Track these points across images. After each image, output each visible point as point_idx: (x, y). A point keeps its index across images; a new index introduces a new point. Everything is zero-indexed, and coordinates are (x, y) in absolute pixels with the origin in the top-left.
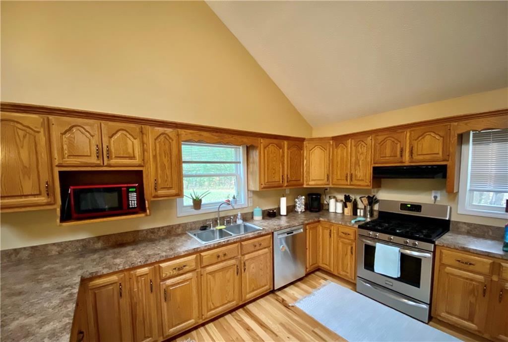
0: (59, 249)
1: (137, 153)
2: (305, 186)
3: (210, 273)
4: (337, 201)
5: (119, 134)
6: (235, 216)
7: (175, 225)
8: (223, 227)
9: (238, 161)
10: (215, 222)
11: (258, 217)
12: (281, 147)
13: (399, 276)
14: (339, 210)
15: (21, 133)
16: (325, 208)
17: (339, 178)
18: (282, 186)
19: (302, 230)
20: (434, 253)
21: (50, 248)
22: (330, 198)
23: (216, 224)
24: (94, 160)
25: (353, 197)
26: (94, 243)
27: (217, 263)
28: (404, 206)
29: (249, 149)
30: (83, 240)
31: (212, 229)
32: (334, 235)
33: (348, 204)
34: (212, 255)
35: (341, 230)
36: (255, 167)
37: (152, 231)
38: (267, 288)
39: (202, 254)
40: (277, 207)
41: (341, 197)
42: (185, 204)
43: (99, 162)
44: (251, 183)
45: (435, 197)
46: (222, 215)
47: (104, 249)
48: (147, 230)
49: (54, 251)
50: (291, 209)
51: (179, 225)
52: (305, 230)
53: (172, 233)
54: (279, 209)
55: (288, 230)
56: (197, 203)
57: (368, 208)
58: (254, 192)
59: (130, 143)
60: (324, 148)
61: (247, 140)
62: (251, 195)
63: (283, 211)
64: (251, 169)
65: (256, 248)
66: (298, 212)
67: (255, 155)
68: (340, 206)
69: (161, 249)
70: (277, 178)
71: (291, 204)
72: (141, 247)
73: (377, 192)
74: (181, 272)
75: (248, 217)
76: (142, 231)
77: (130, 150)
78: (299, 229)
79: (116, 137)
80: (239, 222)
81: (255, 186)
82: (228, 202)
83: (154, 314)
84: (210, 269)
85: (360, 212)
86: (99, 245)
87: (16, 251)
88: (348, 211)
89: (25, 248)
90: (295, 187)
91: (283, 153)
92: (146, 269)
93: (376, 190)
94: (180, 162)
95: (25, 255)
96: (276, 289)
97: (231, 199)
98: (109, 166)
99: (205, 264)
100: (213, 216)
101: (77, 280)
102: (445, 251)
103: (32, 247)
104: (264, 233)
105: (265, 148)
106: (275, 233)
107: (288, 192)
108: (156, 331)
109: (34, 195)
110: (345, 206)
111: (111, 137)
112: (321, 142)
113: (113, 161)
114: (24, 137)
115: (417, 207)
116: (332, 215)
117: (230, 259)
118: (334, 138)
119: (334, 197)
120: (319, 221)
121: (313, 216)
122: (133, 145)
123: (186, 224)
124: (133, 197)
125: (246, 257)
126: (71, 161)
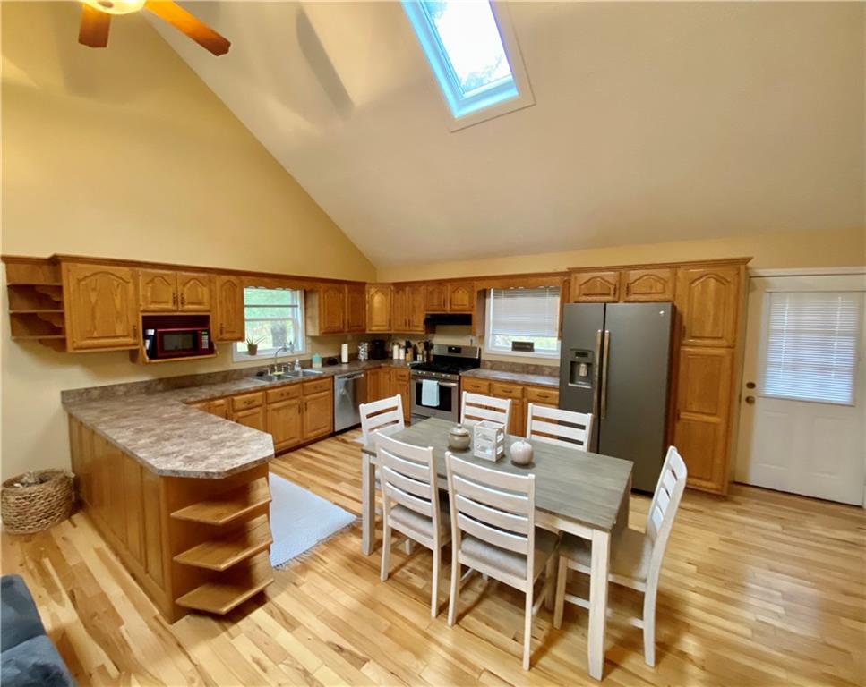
0: (125, 389)
1: (206, 298)
2: (368, 332)
3: (274, 409)
4: (400, 347)
5: (191, 282)
6: (293, 364)
7: (231, 371)
8: (281, 373)
9: (295, 304)
10: (272, 368)
11: (317, 365)
12: (341, 291)
13: (438, 404)
14: (402, 357)
15: (115, 283)
16: (390, 355)
17: (399, 323)
18: (343, 332)
19: (362, 375)
20: (459, 382)
21: (117, 388)
22: (394, 344)
23: (273, 370)
24: (170, 306)
25: (413, 343)
26: (156, 385)
27: (281, 401)
28: (450, 349)
29: (306, 295)
30: (146, 382)
31: (269, 374)
32: (394, 379)
33: (409, 350)
34: (277, 393)
35: (399, 373)
36: (315, 311)
37: (209, 375)
38: (327, 429)
39: (269, 391)
40: (337, 354)
41: (403, 343)
42: (239, 350)
43: (175, 308)
44: (309, 327)
45: (472, 341)
46: (279, 362)
48: (204, 374)
49: (121, 391)
50: (354, 358)
51: (235, 371)
52: (366, 375)
53: (230, 378)
54: (340, 357)
55: (349, 374)
56: (253, 349)
57: (425, 352)
58: (313, 338)
59: (199, 290)
60: (384, 294)
61: (307, 285)
62: (309, 341)
63: (345, 359)
64: (309, 314)
65: (318, 389)
66: (360, 360)
67: (315, 299)
68: (402, 351)
70: (338, 323)
71: (354, 352)
72: (204, 387)
73: (433, 337)
74: (250, 406)
75: (307, 364)
76: (200, 375)
77: (200, 297)
78: (360, 374)
79: (188, 286)
80: (297, 369)
81: (314, 332)
84: (276, 405)
85: (420, 358)
86: (160, 387)
87: (88, 390)
88: (409, 356)
89: (95, 388)
90: (357, 332)
91: (344, 297)
92: (221, 401)
93: (430, 335)
94: (242, 306)
95: (95, 394)
96: (336, 430)
97: (288, 345)
98: (182, 311)
99: (270, 400)
100: (268, 363)
102: (466, 380)
103: (101, 387)
104: (325, 375)
105: (324, 293)
106: (336, 377)
107: (350, 338)
109: (124, 337)
110: (406, 352)
111: (184, 286)
112: (382, 287)
113: (187, 307)
114: (118, 286)
115: (458, 350)
116: (395, 362)
117: (292, 398)
118: (394, 284)
119: (398, 344)
120: (380, 367)
121: (375, 363)
122: (204, 293)
123: (241, 370)
124: (205, 339)
125: (308, 397)
126: (153, 307)
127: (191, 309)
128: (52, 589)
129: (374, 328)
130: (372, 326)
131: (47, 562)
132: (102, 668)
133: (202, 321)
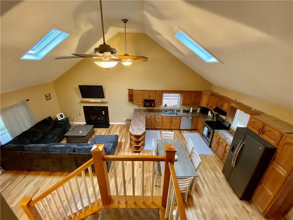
1: (154, 97)
6: (175, 110)
8: (171, 112)
10: (169, 110)
11: (182, 111)
12: (191, 94)
13: (207, 135)
15: (140, 94)
18: (190, 105)
19: (192, 118)
20: (213, 132)
23: (169, 111)
24: (148, 98)
28: (222, 120)
30: (146, 110)
31: (167, 112)
34: (165, 117)
38: (178, 128)
39: (163, 117)
40: (189, 109)
42: (163, 106)
46: (171, 109)
47: (148, 111)
48: (155, 109)
49: (141, 110)
53: (160, 111)
55: (187, 117)
56: (166, 105)
63: (191, 111)
65: (176, 119)
66: (197, 112)
68: (210, 114)
69: (156, 114)
70: (189, 102)
71: (194, 110)
72: (153, 112)
74: (159, 119)
75: (178, 111)
80: (175, 112)
82: (174, 106)
83: (154, 124)
84: (164, 120)
87: (137, 109)
91: (192, 96)
92: (154, 117)
95: (138, 110)
96: (180, 129)
97: (175, 105)
101: (145, 116)
104: (178, 116)
105: (185, 95)
106: (182, 117)
108: (154, 126)
109: (141, 103)
110: (212, 115)
111: (151, 94)
117: (169, 119)
118: (211, 93)
119: (210, 111)
122: (154, 95)
123: (162, 110)
124: (153, 104)
125: (173, 120)
126: (145, 98)
127: (151, 98)
128: (125, 137)
129: (202, 105)
130: (201, 104)
131: (127, 133)
132: (122, 149)
133: (153, 101)
